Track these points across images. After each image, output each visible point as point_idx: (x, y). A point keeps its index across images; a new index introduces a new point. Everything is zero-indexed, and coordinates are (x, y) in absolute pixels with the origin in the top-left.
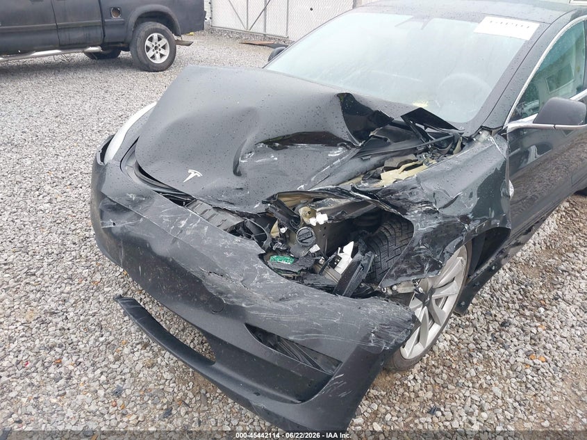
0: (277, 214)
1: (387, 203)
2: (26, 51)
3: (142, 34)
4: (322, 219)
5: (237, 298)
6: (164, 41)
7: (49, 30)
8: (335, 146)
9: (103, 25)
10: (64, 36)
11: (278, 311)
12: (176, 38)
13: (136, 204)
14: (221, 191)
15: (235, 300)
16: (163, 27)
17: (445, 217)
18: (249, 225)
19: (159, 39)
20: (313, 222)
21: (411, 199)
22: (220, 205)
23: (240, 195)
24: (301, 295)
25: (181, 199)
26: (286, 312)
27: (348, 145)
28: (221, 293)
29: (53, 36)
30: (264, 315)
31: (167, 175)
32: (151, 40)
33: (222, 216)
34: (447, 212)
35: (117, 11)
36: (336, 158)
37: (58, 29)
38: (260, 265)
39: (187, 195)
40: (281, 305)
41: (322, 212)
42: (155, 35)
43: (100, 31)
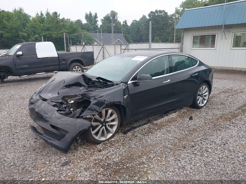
0: (64, 102)
1: (85, 97)
2: (35, 73)
3: (72, 66)
4: (72, 102)
5: (49, 118)
6: (80, 69)
7: (42, 67)
8: (82, 87)
9: (59, 64)
10: (47, 68)
11: (57, 121)
12: (84, 67)
13: (36, 102)
14: (53, 98)
15: (48, 119)
16: (79, 64)
17: (99, 100)
18: (57, 105)
19: (78, 68)
20: (70, 103)
21: (90, 96)
22: (52, 101)
23: (57, 98)
24: (63, 118)
25: (45, 100)
26: (59, 121)
27: (84, 86)
28: (46, 118)
29: (43, 68)
30: (54, 122)
31: (44, 96)
32: (75, 68)
33: (52, 103)
34: (99, 99)
35: (64, 60)
36: (82, 89)
37: (45, 66)
38: (56, 112)
39: (46, 99)
40: (58, 120)
41: (73, 100)
42: (77, 67)
43: (58, 66)
